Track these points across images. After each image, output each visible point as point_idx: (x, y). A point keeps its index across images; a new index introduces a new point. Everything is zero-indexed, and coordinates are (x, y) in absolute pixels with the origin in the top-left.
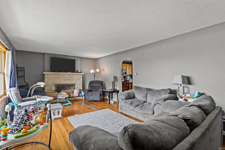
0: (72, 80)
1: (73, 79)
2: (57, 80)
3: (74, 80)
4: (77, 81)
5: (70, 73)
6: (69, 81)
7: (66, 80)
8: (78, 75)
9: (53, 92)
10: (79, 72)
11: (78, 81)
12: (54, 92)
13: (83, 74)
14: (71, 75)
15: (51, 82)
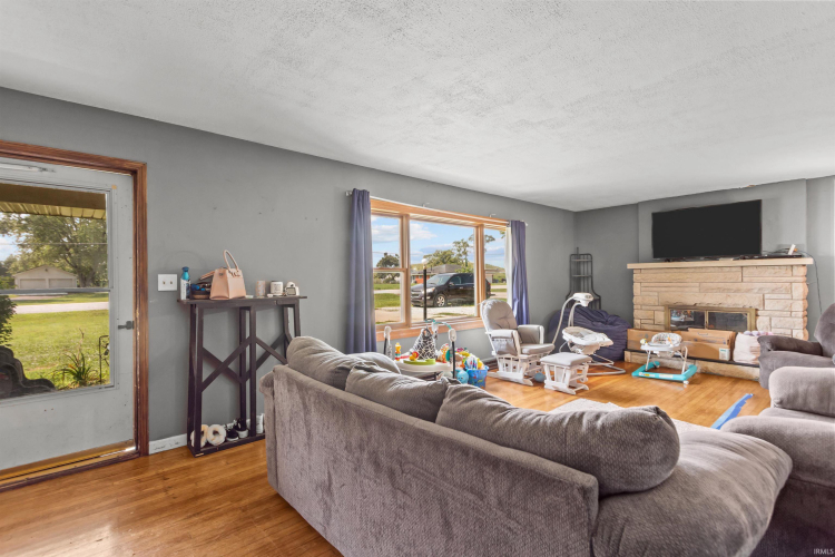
0: (738, 291)
1: (744, 286)
2: (674, 289)
3: (748, 291)
4: (767, 296)
5: (730, 262)
6: (724, 295)
7: (707, 290)
8: (777, 269)
9: (657, 328)
10: (790, 253)
11: (775, 296)
12: (662, 328)
13: (809, 261)
14: (734, 269)
15: (651, 294)
